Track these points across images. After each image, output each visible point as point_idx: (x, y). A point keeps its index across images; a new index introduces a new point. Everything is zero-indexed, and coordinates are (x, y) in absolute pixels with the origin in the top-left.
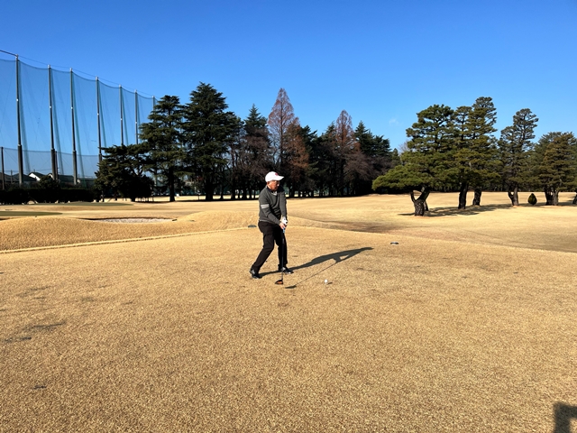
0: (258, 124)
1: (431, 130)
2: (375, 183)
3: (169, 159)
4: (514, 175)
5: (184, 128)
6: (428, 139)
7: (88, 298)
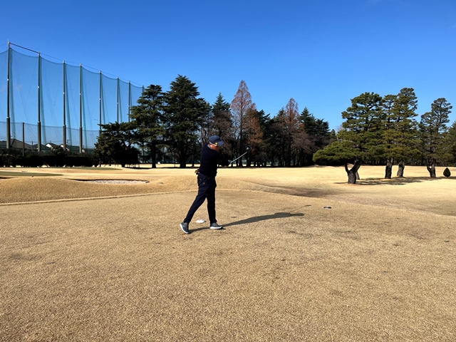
0: (223, 108)
1: (363, 113)
2: (315, 156)
3: (152, 134)
4: (431, 152)
5: (164, 110)
6: (360, 121)
7: (18, 255)
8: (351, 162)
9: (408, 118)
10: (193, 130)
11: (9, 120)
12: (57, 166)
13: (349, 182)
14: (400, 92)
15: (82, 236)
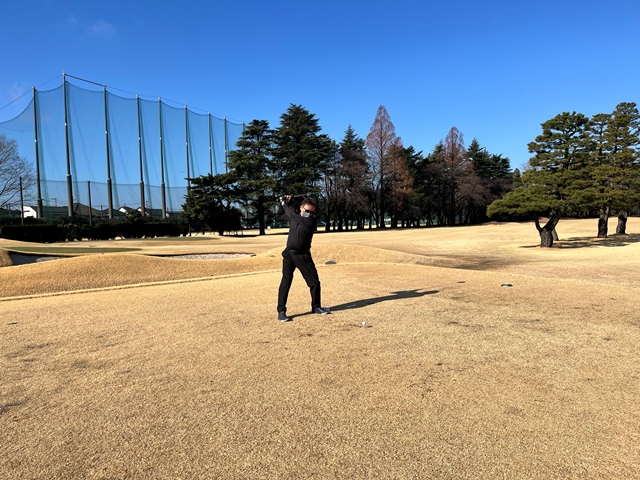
0: (355, 146)
1: (560, 143)
2: (490, 210)
3: (258, 188)
5: (274, 154)
6: (556, 154)
7: (82, 362)
8: (545, 215)
9: (630, 147)
10: (313, 180)
11: (70, 178)
12: (134, 237)
13: (542, 245)
14: (615, 110)
15: (165, 335)
